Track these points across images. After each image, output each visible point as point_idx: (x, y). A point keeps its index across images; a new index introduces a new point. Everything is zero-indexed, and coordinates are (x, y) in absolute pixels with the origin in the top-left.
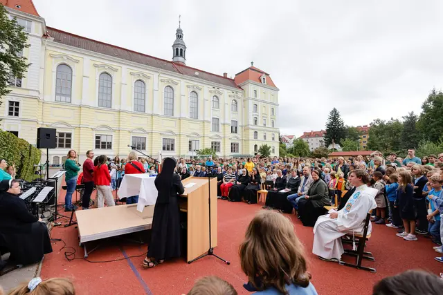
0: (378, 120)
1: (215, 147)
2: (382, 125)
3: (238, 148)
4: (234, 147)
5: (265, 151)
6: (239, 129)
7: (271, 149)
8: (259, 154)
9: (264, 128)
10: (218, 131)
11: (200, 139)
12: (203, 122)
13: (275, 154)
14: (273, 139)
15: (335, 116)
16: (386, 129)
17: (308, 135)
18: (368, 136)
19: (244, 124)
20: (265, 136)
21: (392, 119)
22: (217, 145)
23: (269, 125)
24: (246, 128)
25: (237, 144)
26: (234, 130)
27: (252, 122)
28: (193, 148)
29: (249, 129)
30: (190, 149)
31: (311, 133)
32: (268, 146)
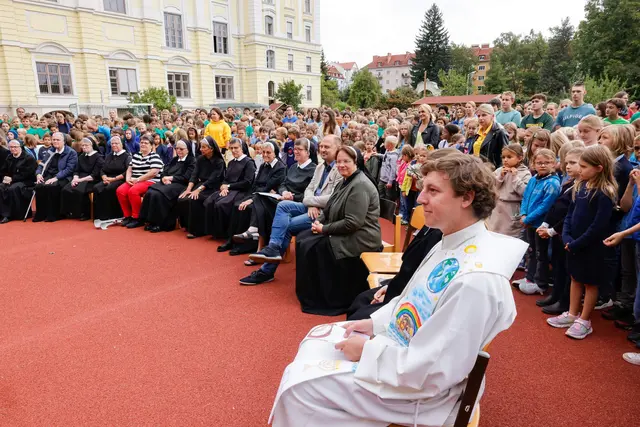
0: (509, 35)
1: (178, 85)
2: (514, 44)
3: (231, 88)
4: (223, 87)
5: (289, 95)
6: (231, 43)
7: (303, 92)
8: (277, 101)
9: (287, 43)
10: (181, 46)
11: (137, 66)
12: (142, 22)
13: (312, 102)
14: (309, 68)
15: (434, 21)
16: (521, 53)
17: (381, 63)
18: (487, 67)
19: (242, 33)
20: (291, 62)
21: (532, 32)
22: (182, 81)
23: (300, 36)
24: (247, 40)
25: (230, 80)
26: (220, 44)
27: (260, 27)
28: (122, 88)
29: (255, 43)
30: (115, 90)
31: (386, 59)
32: (296, 84)
